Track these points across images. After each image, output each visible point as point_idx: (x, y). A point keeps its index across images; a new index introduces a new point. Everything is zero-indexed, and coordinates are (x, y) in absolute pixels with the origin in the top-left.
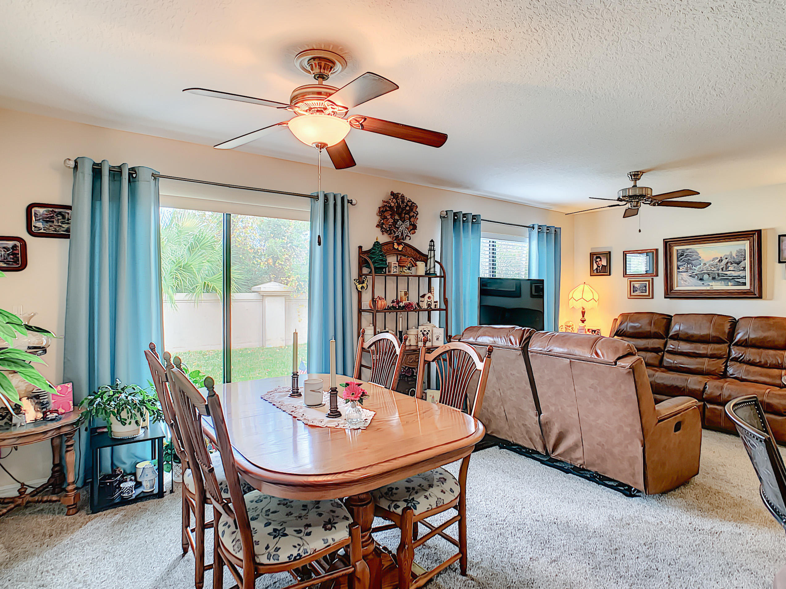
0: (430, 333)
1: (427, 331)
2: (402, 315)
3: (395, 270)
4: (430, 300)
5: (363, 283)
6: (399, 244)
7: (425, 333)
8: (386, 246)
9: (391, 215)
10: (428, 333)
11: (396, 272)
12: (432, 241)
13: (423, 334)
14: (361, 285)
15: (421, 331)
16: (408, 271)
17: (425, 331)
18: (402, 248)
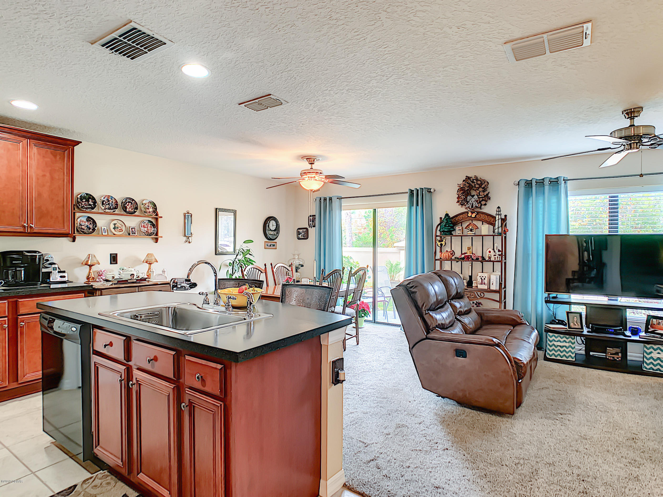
0: (486, 279)
1: (484, 277)
2: (477, 265)
3: (459, 232)
4: (490, 254)
5: (442, 241)
6: (472, 213)
7: (483, 278)
8: (461, 215)
9: (462, 193)
10: (484, 279)
11: (460, 233)
12: (499, 208)
13: (481, 279)
14: (440, 243)
15: (480, 277)
16: (470, 232)
17: (482, 277)
18: (476, 216)
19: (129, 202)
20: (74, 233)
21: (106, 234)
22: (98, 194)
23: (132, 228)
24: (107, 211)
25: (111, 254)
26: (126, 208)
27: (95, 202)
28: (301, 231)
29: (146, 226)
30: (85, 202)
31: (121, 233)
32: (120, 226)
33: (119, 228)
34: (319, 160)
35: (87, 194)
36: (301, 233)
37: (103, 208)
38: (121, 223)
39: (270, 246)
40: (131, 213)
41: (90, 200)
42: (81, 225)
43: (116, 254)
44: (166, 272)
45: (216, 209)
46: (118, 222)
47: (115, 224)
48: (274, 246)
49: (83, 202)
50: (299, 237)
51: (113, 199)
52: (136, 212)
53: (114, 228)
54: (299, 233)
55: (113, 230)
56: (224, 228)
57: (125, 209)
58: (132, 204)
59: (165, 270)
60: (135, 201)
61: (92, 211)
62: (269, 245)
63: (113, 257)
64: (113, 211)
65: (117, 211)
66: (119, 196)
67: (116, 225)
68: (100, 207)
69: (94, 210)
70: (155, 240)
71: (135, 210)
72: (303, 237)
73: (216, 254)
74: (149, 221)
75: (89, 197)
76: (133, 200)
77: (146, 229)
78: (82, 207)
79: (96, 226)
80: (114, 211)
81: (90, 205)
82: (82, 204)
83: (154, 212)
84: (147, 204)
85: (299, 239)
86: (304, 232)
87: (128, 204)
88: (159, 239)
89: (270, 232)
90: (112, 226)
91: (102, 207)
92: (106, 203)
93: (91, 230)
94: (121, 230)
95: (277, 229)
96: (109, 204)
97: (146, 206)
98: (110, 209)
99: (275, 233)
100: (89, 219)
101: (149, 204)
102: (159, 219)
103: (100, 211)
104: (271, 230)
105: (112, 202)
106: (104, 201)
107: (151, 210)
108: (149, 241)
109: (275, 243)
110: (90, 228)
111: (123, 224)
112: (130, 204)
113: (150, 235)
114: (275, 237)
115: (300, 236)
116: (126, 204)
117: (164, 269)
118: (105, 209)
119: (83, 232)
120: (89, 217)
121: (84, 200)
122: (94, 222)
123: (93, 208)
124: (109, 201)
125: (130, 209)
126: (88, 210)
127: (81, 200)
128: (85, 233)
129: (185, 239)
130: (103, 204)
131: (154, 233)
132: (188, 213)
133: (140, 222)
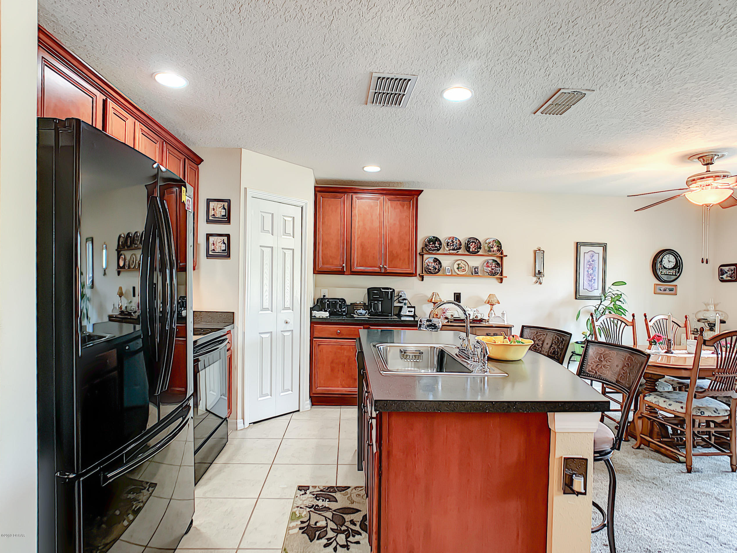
19: (473, 242)
20: (422, 273)
21: (450, 274)
22: (443, 237)
23: (475, 268)
24: (451, 251)
25: (455, 294)
26: (470, 248)
27: (440, 244)
28: (726, 269)
29: (490, 266)
30: (432, 244)
31: (464, 273)
32: (464, 266)
33: (463, 268)
34: (723, 156)
35: (434, 237)
36: (727, 273)
37: (448, 249)
38: (465, 263)
39: (665, 290)
40: (475, 253)
41: (437, 242)
42: (429, 266)
43: (460, 294)
44: (505, 315)
45: (577, 243)
46: (461, 262)
47: (458, 265)
48: (671, 290)
49: (430, 244)
50: (722, 278)
51: (457, 240)
52: (479, 251)
53: (458, 268)
54: (722, 272)
55: (456, 270)
56: (588, 266)
57: (468, 248)
58: (475, 243)
59: (505, 313)
60: (479, 241)
61: (438, 252)
62: (662, 289)
63: (457, 296)
64: (456, 251)
65: (461, 252)
66: (463, 237)
67: (460, 265)
68: (445, 249)
69: (439, 252)
70: (500, 281)
71: (479, 250)
72: (730, 278)
73: (576, 299)
74: (493, 260)
75: (436, 240)
76: (477, 240)
77: (490, 269)
78: (429, 250)
79: (441, 267)
80: (458, 252)
81: (436, 247)
82: (429, 247)
83: (498, 250)
84: (491, 243)
85: (722, 281)
86: (732, 270)
87: (471, 244)
88: (504, 279)
89: (664, 271)
90: (456, 266)
91: (446, 248)
92: (451, 244)
93: (437, 270)
94: (464, 270)
95: (678, 266)
96: (453, 245)
97: (490, 245)
98: (453, 249)
99: (672, 272)
100: (436, 260)
101: (494, 243)
102: (504, 258)
103: (445, 252)
104: (665, 268)
105: (456, 243)
106: (449, 242)
107: (495, 249)
108: (493, 281)
109: (674, 287)
110: (436, 269)
111: (466, 264)
112: (474, 244)
113: (494, 275)
114: (674, 277)
115: (724, 277)
116: (470, 244)
117: (503, 312)
118: (450, 250)
119: (429, 272)
120: (435, 258)
121: (431, 243)
122: (440, 263)
123: (438, 250)
124: (453, 242)
125: (474, 249)
126: (434, 252)
127: (429, 243)
128: (432, 273)
129: (535, 279)
130: (448, 245)
131: (498, 273)
132: (539, 250)
133: (483, 262)
